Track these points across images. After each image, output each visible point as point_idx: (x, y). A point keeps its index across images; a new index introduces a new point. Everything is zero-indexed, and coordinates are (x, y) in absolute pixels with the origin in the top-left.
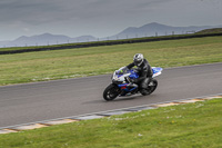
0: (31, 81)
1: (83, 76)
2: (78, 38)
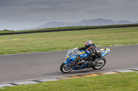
1: (122, 45)
2: (118, 22)
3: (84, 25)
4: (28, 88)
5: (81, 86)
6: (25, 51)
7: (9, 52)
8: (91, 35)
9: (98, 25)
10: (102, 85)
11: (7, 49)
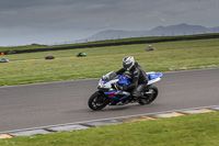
0: (167, 70)
2: (214, 29)
3: (159, 35)
4: (72, 136)
5: (156, 132)
6: (66, 78)
7: (41, 79)
8: (169, 51)
9: (181, 34)
10: (189, 131)
11: (38, 74)
